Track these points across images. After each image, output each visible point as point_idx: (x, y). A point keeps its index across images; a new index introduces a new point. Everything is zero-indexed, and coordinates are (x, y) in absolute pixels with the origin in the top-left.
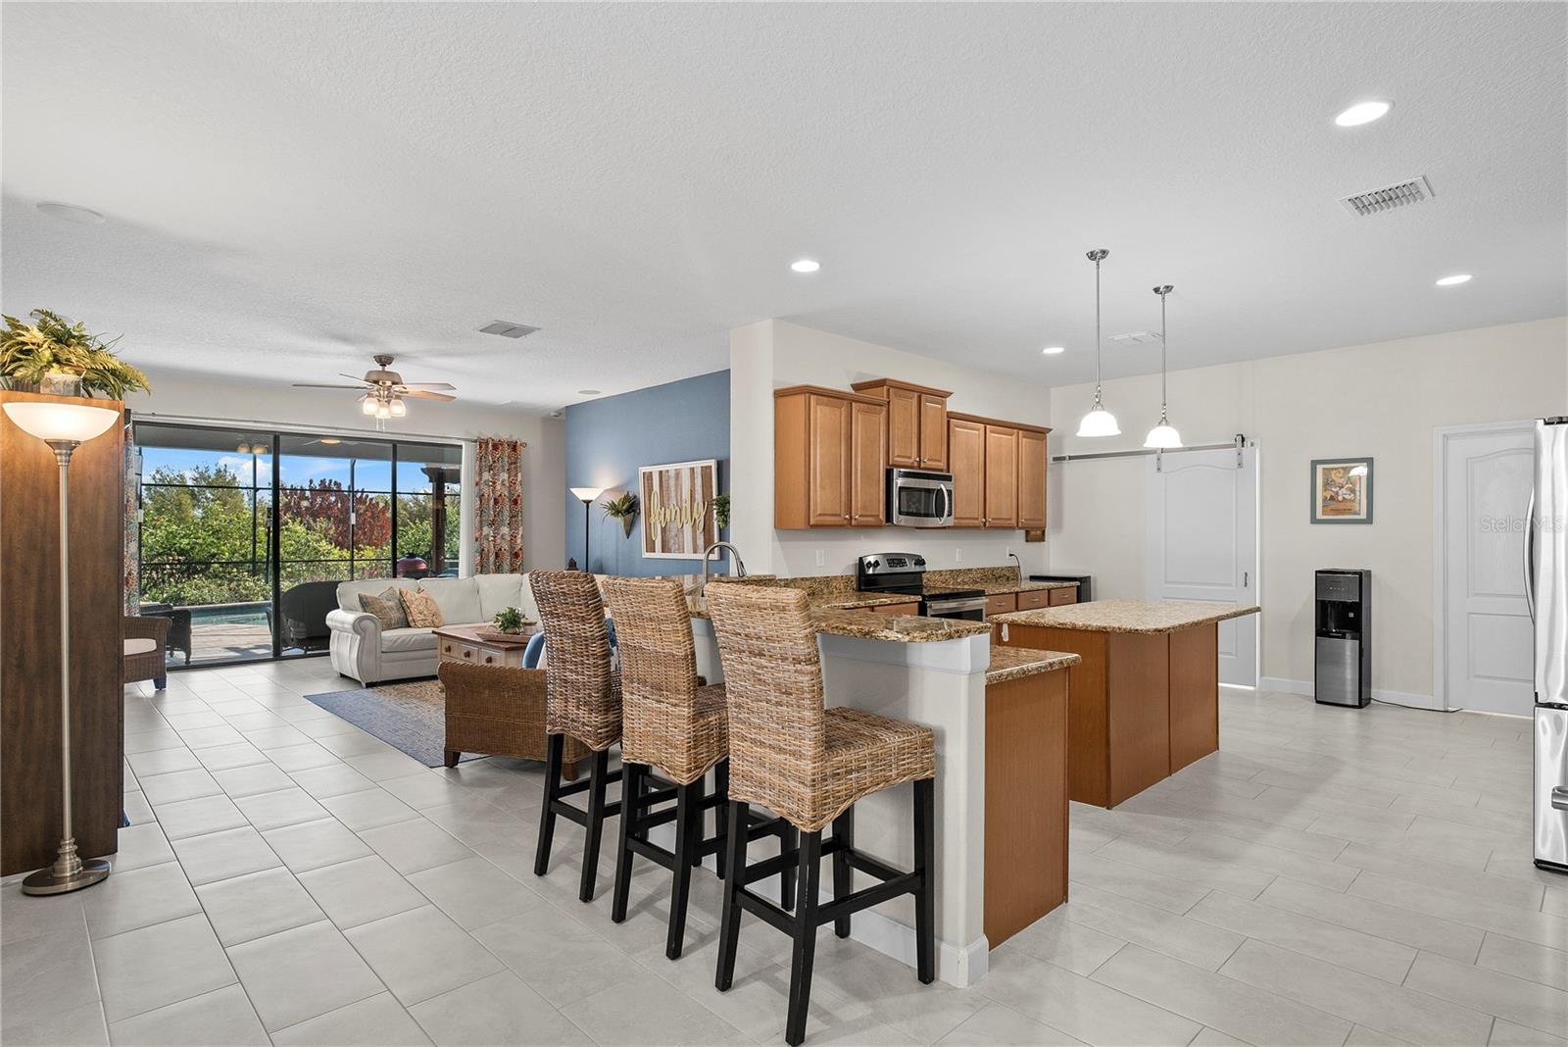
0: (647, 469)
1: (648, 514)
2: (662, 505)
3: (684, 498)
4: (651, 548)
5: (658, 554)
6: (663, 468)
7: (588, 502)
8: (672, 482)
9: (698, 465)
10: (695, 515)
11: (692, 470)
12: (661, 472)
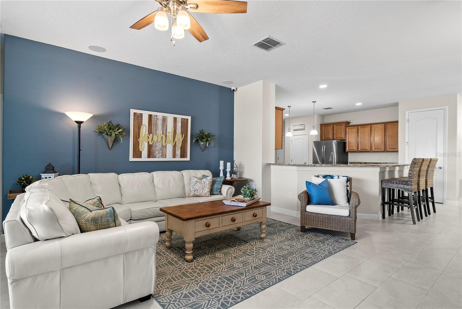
0: (139, 112)
1: (137, 136)
2: (150, 132)
3: (168, 131)
4: (138, 153)
5: (144, 158)
6: (153, 113)
7: (79, 123)
8: (160, 122)
9: (179, 117)
10: (176, 140)
11: (175, 119)
12: (150, 116)
